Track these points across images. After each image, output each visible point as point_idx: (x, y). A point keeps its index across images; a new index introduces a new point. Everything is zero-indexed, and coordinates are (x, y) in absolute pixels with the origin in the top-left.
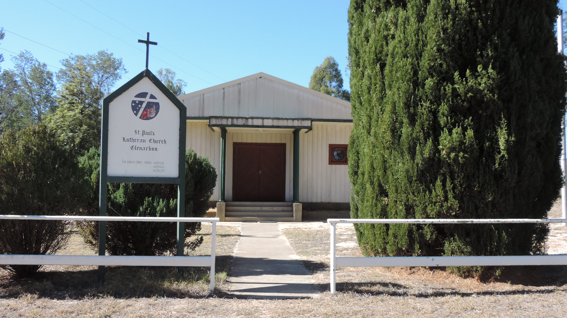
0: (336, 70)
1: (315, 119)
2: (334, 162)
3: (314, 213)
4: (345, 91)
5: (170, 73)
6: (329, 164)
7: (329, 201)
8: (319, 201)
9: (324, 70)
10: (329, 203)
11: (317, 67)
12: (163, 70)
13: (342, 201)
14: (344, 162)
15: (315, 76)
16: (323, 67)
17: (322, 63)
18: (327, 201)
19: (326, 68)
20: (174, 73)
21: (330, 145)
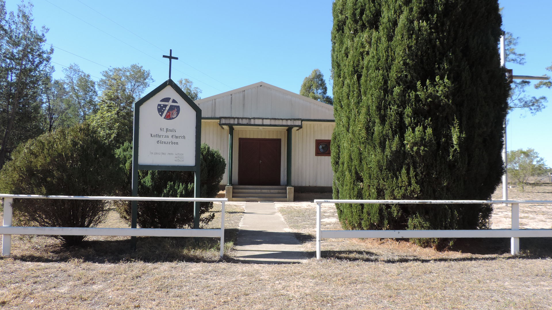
1: (304, 119)
2: (319, 154)
3: (304, 195)
4: (328, 97)
5: (188, 82)
6: (316, 155)
8: (307, 185)
9: (312, 80)
11: (307, 78)
12: (183, 79)
13: (326, 186)
14: (327, 154)
15: (305, 85)
16: (312, 77)
17: (310, 74)
18: (314, 185)
20: (192, 82)
21: (316, 140)
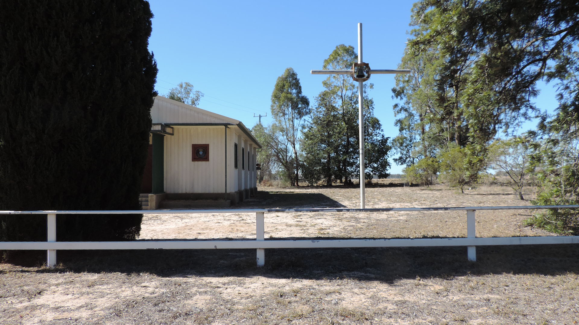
0: (296, 79)
2: (197, 159)
6: (192, 161)
7: (193, 192)
8: (184, 192)
9: (285, 79)
10: (192, 194)
11: (279, 77)
13: (203, 192)
14: (205, 159)
15: (277, 85)
16: (284, 77)
17: (283, 73)
18: (191, 192)
19: (286, 78)
20: (193, 86)
21: (193, 145)
